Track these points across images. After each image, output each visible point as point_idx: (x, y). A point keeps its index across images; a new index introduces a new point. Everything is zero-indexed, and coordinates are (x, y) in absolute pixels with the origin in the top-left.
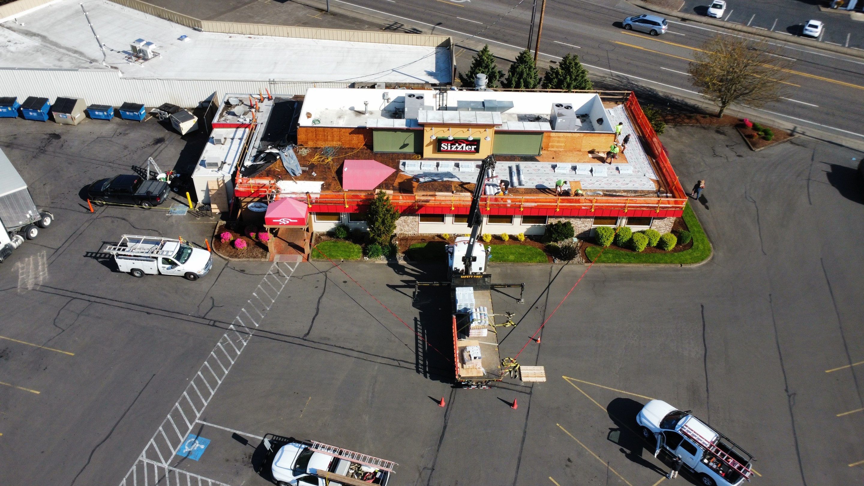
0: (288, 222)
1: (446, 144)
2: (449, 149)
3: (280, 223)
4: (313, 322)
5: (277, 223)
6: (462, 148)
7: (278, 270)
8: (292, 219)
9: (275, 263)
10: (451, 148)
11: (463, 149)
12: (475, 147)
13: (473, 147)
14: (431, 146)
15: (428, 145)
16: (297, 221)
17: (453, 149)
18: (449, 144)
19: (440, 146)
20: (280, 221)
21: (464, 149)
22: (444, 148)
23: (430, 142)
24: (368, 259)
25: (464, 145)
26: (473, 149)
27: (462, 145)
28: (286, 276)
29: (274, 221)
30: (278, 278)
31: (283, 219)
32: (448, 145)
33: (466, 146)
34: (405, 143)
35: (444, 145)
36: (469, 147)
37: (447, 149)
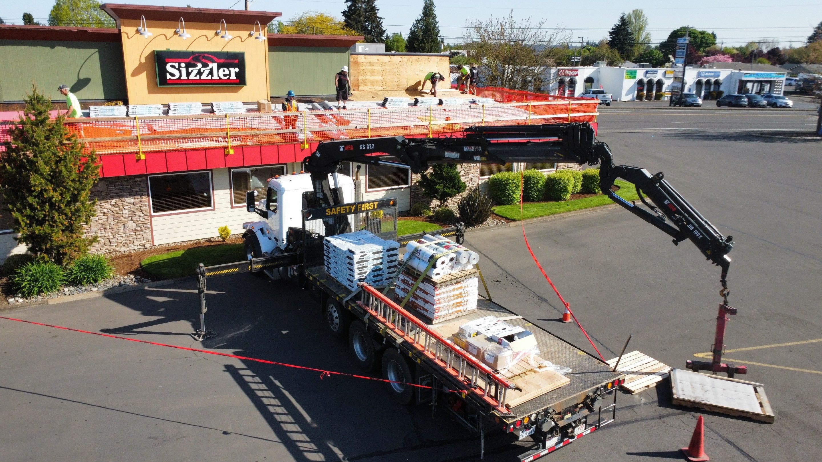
1: (176, 65)
2: (184, 77)
6: (211, 72)
10: (188, 74)
11: (212, 76)
12: (237, 70)
13: (234, 71)
14: (143, 77)
15: (136, 73)
17: (192, 77)
18: (183, 65)
19: (163, 72)
21: (215, 77)
22: (172, 75)
23: (141, 64)
24: (21, 300)
25: (215, 66)
26: (233, 77)
27: (211, 65)
32: (180, 66)
33: (219, 69)
34: (82, 77)
35: (173, 66)
36: (224, 71)
37: (179, 78)
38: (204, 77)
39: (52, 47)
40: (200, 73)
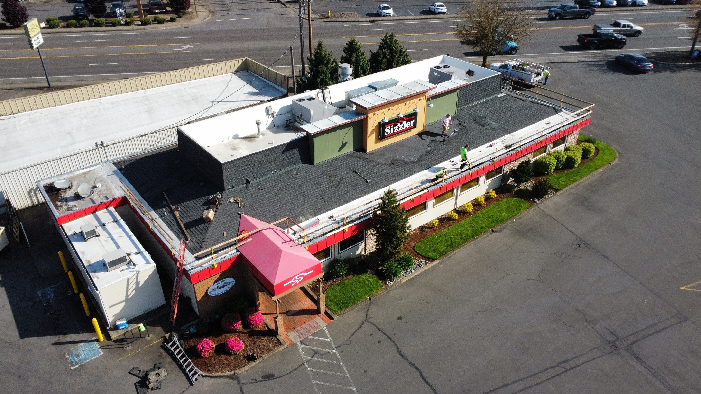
0: (302, 278)
1: (389, 127)
2: (392, 132)
3: (292, 285)
4: (427, 383)
5: (289, 286)
6: (403, 126)
7: (312, 349)
8: (306, 271)
9: (299, 344)
12: (414, 121)
13: (412, 122)
14: (375, 135)
15: (371, 134)
16: (312, 271)
19: (383, 132)
20: (292, 281)
21: (405, 128)
22: (387, 133)
23: (374, 129)
24: (391, 283)
25: (405, 122)
26: (412, 125)
27: (403, 122)
28: (329, 351)
29: (285, 285)
30: (325, 358)
31: (296, 277)
32: (391, 127)
33: (407, 122)
34: (344, 142)
35: (388, 129)
36: (408, 124)
37: (390, 134)
38: (400, 129)
39: (335, 131)
40: (399, 128)
